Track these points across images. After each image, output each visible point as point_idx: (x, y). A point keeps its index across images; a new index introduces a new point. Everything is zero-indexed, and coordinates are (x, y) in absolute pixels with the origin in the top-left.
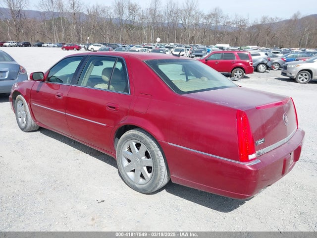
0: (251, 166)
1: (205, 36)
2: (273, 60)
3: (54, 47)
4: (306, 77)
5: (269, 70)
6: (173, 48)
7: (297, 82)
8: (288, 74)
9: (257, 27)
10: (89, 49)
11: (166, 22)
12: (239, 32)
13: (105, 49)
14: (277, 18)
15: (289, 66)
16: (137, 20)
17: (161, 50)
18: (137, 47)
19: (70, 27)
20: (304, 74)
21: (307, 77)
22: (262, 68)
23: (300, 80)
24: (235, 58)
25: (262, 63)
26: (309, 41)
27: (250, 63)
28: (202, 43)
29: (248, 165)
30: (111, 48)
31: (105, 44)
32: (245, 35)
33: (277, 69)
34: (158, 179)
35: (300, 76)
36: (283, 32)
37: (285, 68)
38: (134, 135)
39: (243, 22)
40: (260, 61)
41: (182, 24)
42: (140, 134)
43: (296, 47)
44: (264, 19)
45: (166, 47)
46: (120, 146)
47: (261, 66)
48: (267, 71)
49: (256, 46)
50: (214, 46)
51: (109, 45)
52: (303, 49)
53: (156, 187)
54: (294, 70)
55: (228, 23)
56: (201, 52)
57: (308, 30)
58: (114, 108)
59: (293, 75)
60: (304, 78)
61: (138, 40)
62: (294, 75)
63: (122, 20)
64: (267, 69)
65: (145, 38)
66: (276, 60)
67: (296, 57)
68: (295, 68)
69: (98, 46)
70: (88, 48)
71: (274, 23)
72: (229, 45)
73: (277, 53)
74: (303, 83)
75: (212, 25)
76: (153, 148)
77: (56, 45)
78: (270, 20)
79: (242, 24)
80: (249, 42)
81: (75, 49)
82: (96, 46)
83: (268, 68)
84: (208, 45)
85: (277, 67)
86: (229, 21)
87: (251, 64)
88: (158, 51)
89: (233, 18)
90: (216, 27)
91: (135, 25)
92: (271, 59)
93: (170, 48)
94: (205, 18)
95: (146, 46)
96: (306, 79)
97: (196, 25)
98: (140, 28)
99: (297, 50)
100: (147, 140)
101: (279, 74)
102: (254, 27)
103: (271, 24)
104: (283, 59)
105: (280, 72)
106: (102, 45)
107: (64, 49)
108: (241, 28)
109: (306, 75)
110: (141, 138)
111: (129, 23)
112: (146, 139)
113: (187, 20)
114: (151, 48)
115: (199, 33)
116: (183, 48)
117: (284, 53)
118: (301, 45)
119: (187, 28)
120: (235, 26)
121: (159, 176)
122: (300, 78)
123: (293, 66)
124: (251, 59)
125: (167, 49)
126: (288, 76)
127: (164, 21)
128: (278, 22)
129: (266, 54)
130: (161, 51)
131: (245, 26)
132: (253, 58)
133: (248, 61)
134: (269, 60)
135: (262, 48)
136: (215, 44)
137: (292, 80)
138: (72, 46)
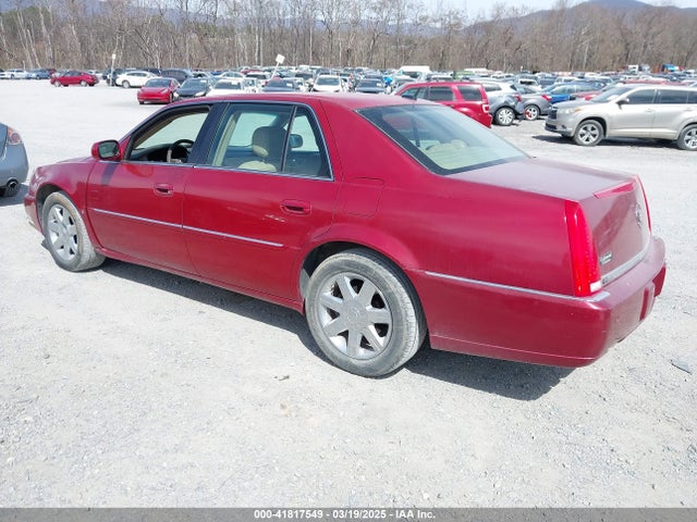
0: (595, 303)
1: (375, 49)
2: (526, 99)
3: (29, 78)
4: (593, 132)
5: (520, 120)
6: (312, 76)
7: (576, 144)
8: (559, 128)
9: (485, 27)
10: (119, 81)
11: (289, 17)
12: (448, 39)
13: (159, 83)
14: (525, 8)
15: (559, 112)
16: (222, 13)
17: (289, 82)
18: (228, 75)
19: (64, 31)
20: (589, 127)
21: (596, 132)
22: (505, 116)
23: (583, 140)
24: (454, 97)
25: (506, 106)
26: (590, 56)
27: (484, 106)
28: (370, 63)
29: (590, 303)
30: (173, 80)
31: (154, 71)
32: (460, 46)
33: (534, 117)
34: (402, 347)
35: (582, 131)
36: (538, 38)
37: (553, 115)
38: (349, 263)
39: (456, 18)
40: (502, 101)
41: (324, 23)
42: (364, 260)
43: (564, 69)
44: (499, 9)
45: (297, 76)
46: (316, 285)
47: (504, 111)
48: (515, 122)
49: (485, 70)
50: (396, 71)
51: (165, 73)
52: (579, 74)
53: (397, 362)
54: (571, 120)
55: (424, 19)
56: (374, 84)
57: (588, 34)
58: (301, 209)
59: (569, 129)
60: (590, 135)
61: (228, 59)
62: (571, 129)
63: (187, 14)
64: (516, 118)
65: (243, 54)
66: (532, 99)
67: (570, 91)
68: (573, 114)
69: (139, 75)
70: (114, 81)
71: (519, 19)
72: (428, 68)
73: (530, 83)
74: (589, 145)
75: (390, 23)
76: (392, 287)
77: (34, 75)
78: (511, 13)
79: (453, 22)
80: (469, 61)
81: (83, 83)
82: (133, 74)
83: (517, 115)
84: (384, 67)
85: (533, 113)
86: (424, 14)
87: (487, 109)
88: (283, 85)
89: (434, 8)
90: (399, 28)
91: (219, 25)
92: (523, 96)
93: (305, 76)
94: (375, 9)
95: (251, 73)
96: (594, 136)
97: (356, 23)
98: (229, 32)
99: (566, 75)
100: (380, 272)
101: (540, 127)
102: (476, 27)
103: (511, 20)
104: (544, 96)
105: (543, 123)
106: (148, 73)
107: (57, 83)
108: (452, 30)
109: (593, 129)
110: (366, 269)
111: (202, 20)
112: (377, 270)
113: (334, 13)
114: (264, 77)
115: (361, 43)
116: (336, 77)
117: (543, 84)
118: (574, 66)
119: (334, 31)
120: (438, 25)
121: (404, 343)
122: (582, 135)
123: (567, 112)
124: (486, 97)
125: (299, 80)
126: (559, 132)
127: (284, 15)
128: (526, 17)
129: (513, 87)
130: (288, 85)
131: (458, 25)
132: (489, 94)
133: (479, 103)
134: (519, 99)
135: (497, 73)
136: (397, 67)
137: (567, 139)
138: (76, 75)
